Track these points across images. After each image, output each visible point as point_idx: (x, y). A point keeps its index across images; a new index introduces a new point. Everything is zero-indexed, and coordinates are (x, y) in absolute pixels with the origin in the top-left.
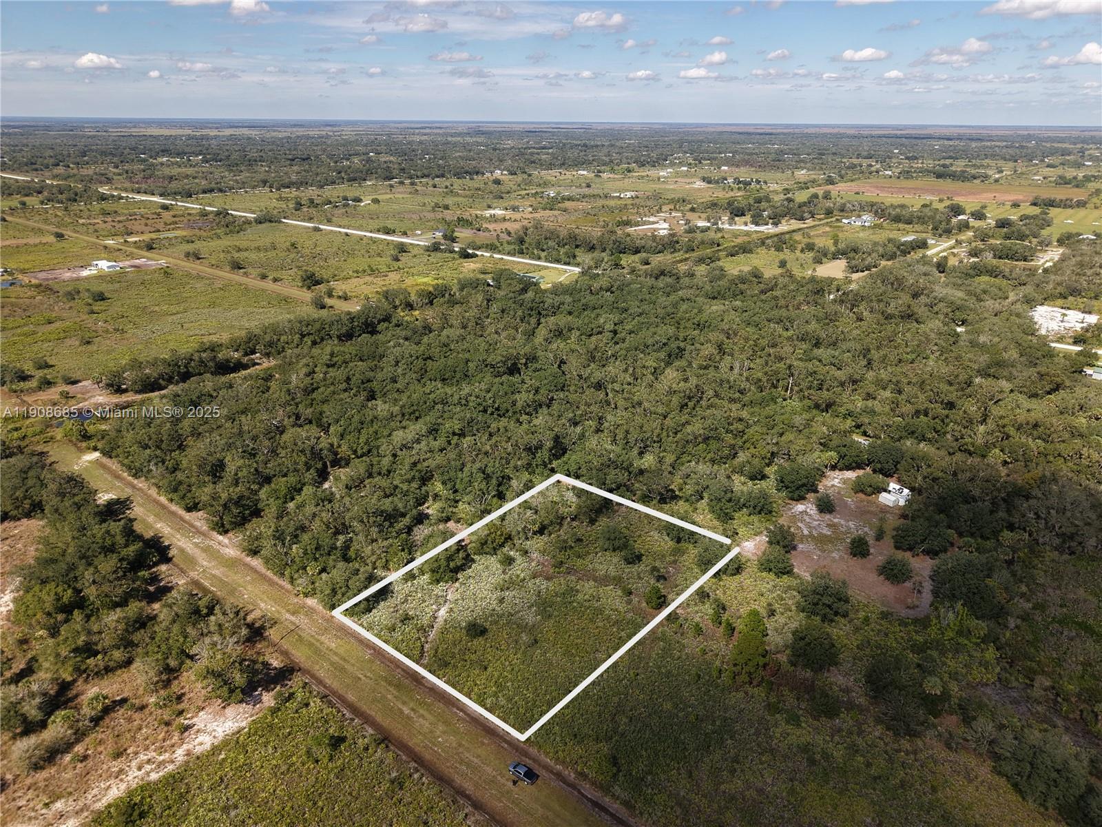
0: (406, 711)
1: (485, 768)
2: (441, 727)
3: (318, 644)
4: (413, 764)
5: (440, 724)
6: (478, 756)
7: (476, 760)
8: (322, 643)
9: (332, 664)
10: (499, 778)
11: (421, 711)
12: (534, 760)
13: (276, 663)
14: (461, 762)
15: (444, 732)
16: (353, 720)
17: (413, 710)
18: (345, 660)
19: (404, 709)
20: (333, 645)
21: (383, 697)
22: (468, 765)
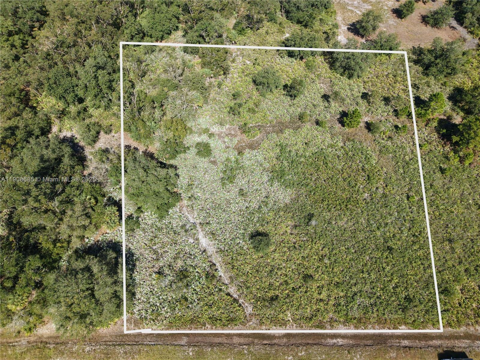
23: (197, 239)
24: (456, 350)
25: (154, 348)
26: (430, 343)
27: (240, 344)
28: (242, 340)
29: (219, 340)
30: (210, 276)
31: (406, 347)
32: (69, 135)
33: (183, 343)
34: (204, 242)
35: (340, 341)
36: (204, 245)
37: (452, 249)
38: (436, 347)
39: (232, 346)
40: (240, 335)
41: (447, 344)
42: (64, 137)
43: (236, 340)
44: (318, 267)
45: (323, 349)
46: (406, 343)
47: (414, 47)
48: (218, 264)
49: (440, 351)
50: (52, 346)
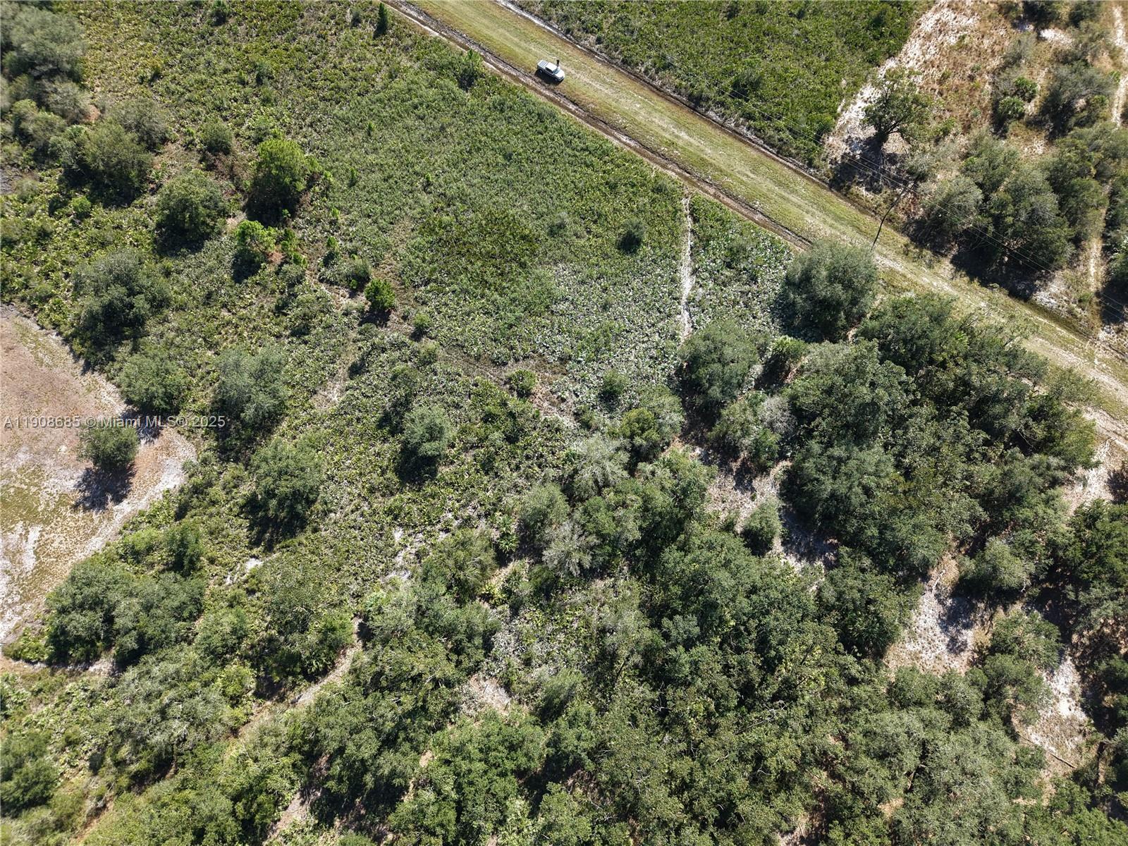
0: (683, 134)
1: (588, 81)
2: (640, 118)
3: (829, 220)
4: (658, 83)
5: (643, 122)
6: (596, 91)
7: (598, 86)
8: (825, 222)
9: (794, 192)
10: (573, 72)
11: (667, 136)
12: (540, 93)
13: (863, 191)
14: (611, 85)
15: (636, 113)
16: (737, 125)
17: (677, 137)
18: (783, 197)
19: (686, 137)
20: (808, 219)
21: (715, 149)
22: (604, 82)
23: (693, 288)
24: (538, 80)
25: (787, 225)
26: (552, 95)
27: (711, 185)
28: (707, 188)
29: (727, 200)
30: (703, 243)
31: (576, 105)
32: (792, 560)
33: (761, 216)
34: (687, 284)
35: (624, 139)
36: (689, 280)
37: (450, 125)
38: (552, 91)
39: (718, 188)
40: (706, 192)
41: (539, 87)
42: (800, 560)
43: (712, 191)
44: (593, 188)
45: (643, 141)
46: (571, 107)
47: (84, 372)
48: (688, 254)
49: (552, 87)
50: (881, 282)
